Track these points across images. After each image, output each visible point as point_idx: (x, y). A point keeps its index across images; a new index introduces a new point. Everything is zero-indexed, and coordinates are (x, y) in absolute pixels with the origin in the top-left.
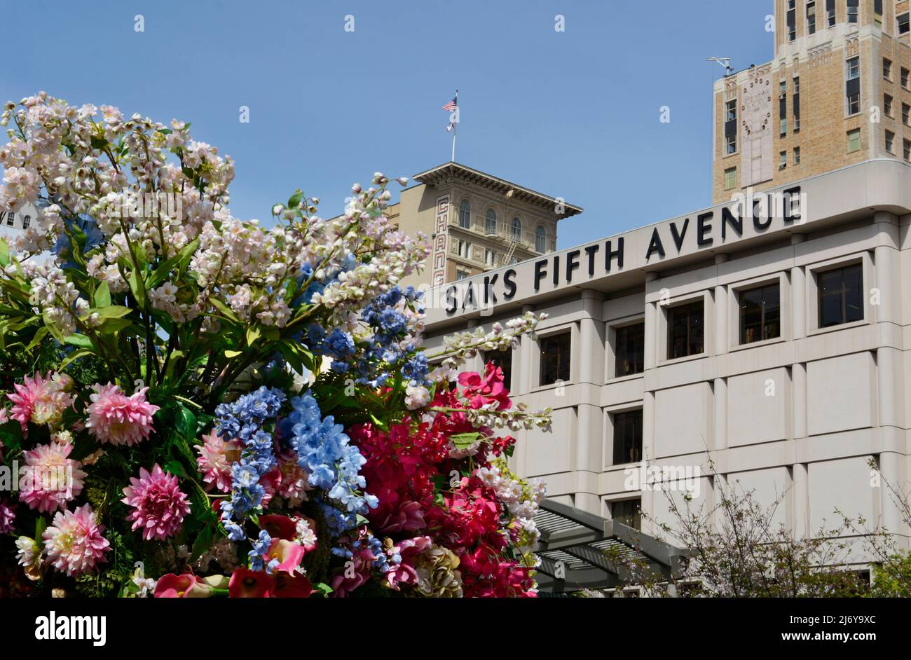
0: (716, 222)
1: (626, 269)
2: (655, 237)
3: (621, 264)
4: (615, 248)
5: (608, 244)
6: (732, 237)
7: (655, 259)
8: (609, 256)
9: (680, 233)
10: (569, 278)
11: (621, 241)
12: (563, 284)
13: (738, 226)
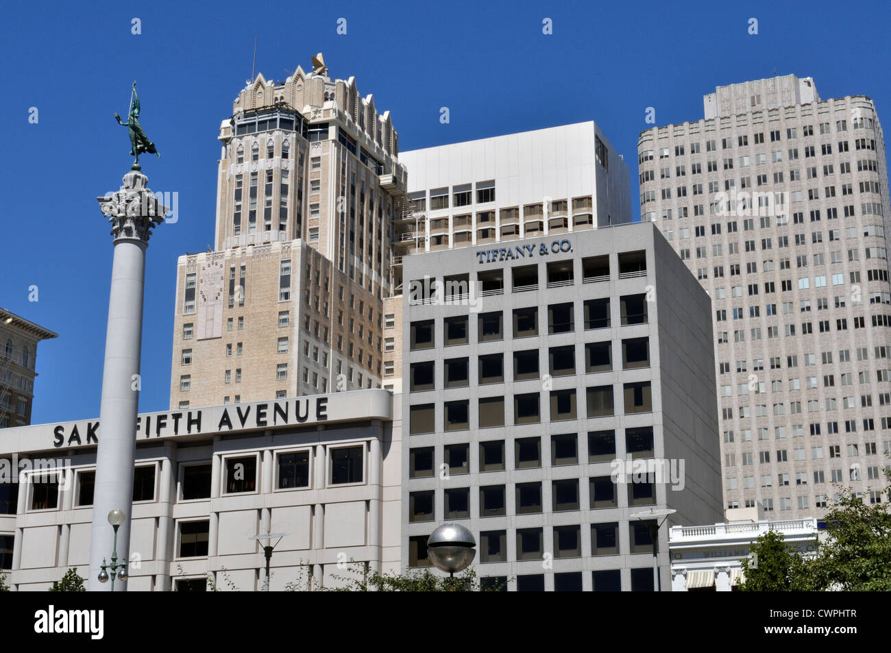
0: (270, 411)
1: (203, 431)
2: (226, 414)
3: (199, 428)
4: (195, 417)
5: (190, 414)
6: (280, 422)
7: (225, 428)
8: (190, 422)
9: (244, 415)
10: (158, 432)
11: (200, 413)
12: (153, 435)
13: (285, 417)
